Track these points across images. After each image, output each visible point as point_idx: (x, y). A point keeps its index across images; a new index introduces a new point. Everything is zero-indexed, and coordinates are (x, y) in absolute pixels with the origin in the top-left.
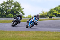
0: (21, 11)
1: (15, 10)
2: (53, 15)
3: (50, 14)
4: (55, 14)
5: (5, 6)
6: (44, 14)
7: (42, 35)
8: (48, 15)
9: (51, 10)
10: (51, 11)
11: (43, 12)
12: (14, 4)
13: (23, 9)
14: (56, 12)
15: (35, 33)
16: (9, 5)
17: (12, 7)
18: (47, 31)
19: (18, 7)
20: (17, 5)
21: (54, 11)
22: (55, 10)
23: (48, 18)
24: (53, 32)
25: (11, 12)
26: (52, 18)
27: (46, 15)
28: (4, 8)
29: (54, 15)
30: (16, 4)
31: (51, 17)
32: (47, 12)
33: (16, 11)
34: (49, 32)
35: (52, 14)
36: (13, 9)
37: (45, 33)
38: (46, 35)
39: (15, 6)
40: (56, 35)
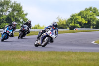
0: (23, 18)
1: (13, 17)
2: (76, 25)
3: (71, 23)
4: (80, 23)
6: (62, 23)
7: (57, 58)
9: (72, 16)
10: (73, 19)
13: (26, 14)
14: (80, 19)
15: (46, 54)
16: (3, 8)
17: (9, 12)
18: (66, 51)
19: (18, 11)
20: (17, 9)
21: (77, 17)
22: (80, 17)
23: (68, 29)
24: (76, 53)
25: (6, 20)
26: (74, 29)
27: (65, 24)
29: (78, 25)
30: (15, 6)
31: (72, 28)
32: (66, 20)
33: (16, 19)
34: (69, 52)
35: (75, 23)
36: (9, 15)
37: (63, 54)
38: (65, 58)
39: (14, 10)
40: (81, 58)
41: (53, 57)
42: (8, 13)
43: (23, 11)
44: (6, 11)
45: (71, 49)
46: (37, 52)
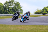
0: (20, 9)
1: (15, 8)
3: (43, 11)
5: (7, 5)
6: (39, 12)
7: (37, 28)
8: (42, 12)
10: (44, 9)
11: (38, 10)
12: (15, 3)
13: (22, 7)
15: (31, 26)
16: (11, 4)
20: (17, 4)
21: (46, 9)
23: (42, 14)
24: (46, 26)
25: (12, 10)
26: (45, 15)
27: (40, 12)
28: (7, 7)
29: (47, 12)
32: (41, 10)
34: (42, 25)
35: (45, 11)
37: (39, 26)
38: (40, 28)
39: (16, 5)
41: (35, 28)
42: (13, 7)
43: (20, 6)
44: (12, 5)
45: (43, 24)
46: (27, 25)
